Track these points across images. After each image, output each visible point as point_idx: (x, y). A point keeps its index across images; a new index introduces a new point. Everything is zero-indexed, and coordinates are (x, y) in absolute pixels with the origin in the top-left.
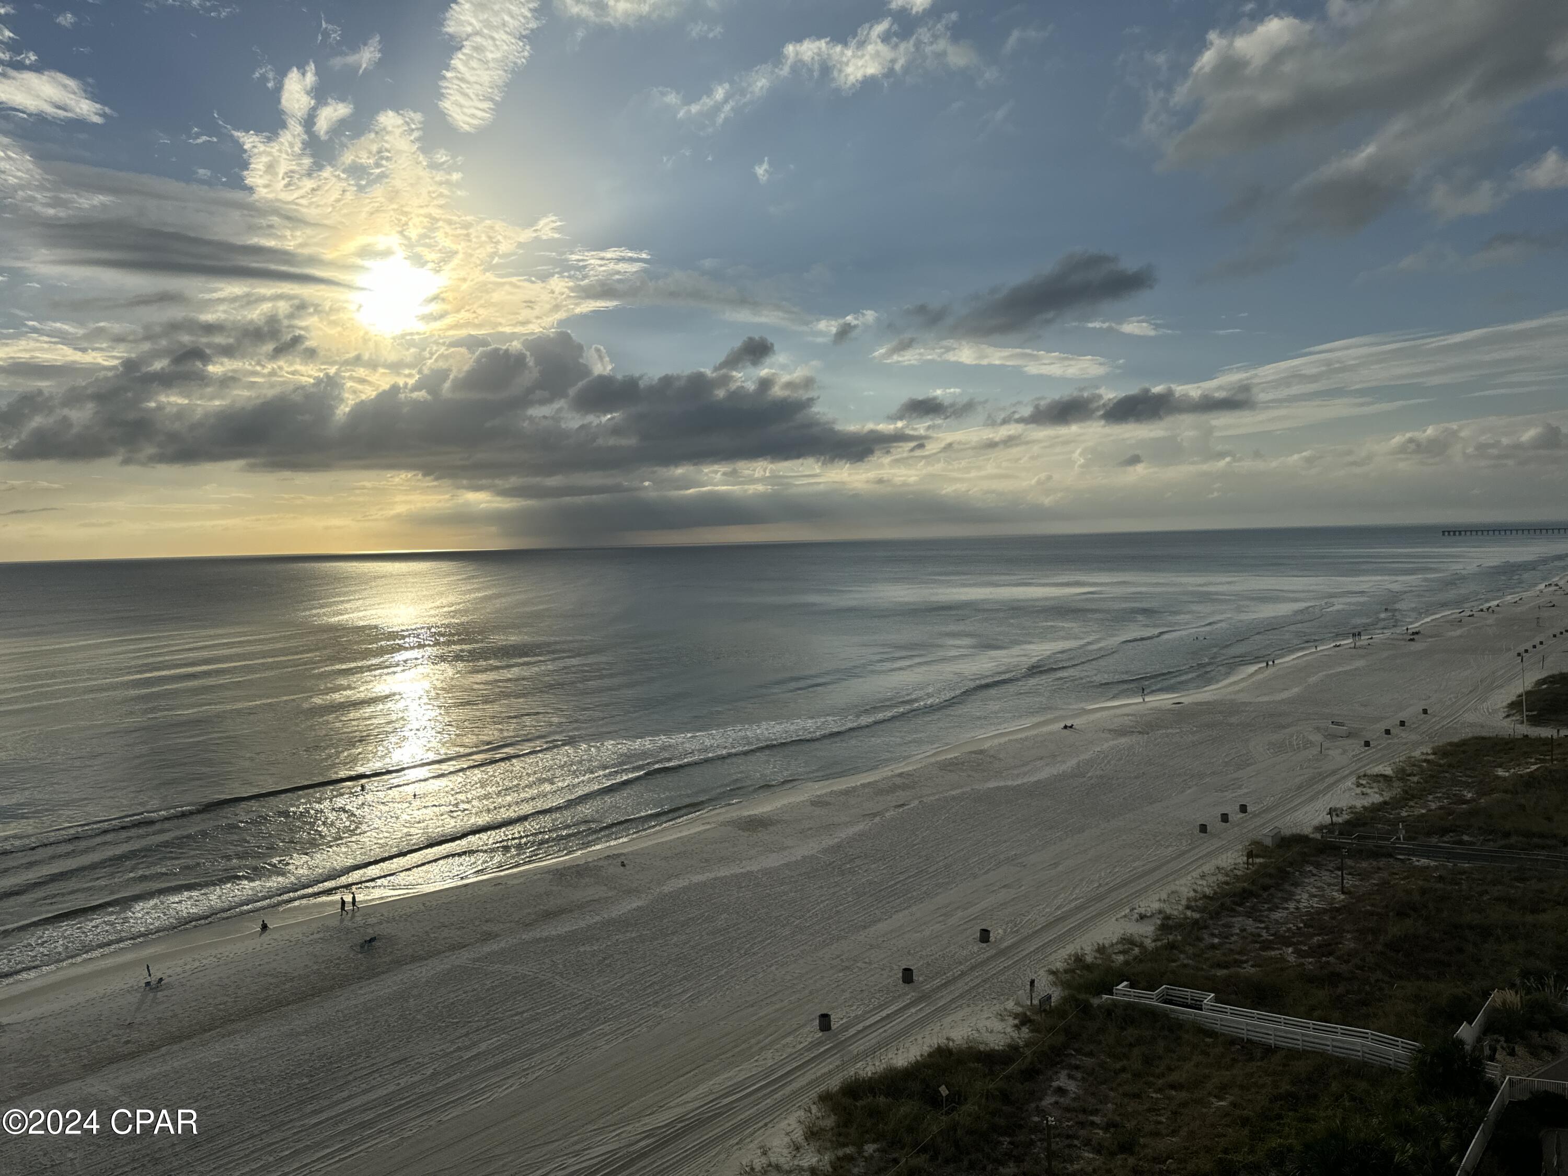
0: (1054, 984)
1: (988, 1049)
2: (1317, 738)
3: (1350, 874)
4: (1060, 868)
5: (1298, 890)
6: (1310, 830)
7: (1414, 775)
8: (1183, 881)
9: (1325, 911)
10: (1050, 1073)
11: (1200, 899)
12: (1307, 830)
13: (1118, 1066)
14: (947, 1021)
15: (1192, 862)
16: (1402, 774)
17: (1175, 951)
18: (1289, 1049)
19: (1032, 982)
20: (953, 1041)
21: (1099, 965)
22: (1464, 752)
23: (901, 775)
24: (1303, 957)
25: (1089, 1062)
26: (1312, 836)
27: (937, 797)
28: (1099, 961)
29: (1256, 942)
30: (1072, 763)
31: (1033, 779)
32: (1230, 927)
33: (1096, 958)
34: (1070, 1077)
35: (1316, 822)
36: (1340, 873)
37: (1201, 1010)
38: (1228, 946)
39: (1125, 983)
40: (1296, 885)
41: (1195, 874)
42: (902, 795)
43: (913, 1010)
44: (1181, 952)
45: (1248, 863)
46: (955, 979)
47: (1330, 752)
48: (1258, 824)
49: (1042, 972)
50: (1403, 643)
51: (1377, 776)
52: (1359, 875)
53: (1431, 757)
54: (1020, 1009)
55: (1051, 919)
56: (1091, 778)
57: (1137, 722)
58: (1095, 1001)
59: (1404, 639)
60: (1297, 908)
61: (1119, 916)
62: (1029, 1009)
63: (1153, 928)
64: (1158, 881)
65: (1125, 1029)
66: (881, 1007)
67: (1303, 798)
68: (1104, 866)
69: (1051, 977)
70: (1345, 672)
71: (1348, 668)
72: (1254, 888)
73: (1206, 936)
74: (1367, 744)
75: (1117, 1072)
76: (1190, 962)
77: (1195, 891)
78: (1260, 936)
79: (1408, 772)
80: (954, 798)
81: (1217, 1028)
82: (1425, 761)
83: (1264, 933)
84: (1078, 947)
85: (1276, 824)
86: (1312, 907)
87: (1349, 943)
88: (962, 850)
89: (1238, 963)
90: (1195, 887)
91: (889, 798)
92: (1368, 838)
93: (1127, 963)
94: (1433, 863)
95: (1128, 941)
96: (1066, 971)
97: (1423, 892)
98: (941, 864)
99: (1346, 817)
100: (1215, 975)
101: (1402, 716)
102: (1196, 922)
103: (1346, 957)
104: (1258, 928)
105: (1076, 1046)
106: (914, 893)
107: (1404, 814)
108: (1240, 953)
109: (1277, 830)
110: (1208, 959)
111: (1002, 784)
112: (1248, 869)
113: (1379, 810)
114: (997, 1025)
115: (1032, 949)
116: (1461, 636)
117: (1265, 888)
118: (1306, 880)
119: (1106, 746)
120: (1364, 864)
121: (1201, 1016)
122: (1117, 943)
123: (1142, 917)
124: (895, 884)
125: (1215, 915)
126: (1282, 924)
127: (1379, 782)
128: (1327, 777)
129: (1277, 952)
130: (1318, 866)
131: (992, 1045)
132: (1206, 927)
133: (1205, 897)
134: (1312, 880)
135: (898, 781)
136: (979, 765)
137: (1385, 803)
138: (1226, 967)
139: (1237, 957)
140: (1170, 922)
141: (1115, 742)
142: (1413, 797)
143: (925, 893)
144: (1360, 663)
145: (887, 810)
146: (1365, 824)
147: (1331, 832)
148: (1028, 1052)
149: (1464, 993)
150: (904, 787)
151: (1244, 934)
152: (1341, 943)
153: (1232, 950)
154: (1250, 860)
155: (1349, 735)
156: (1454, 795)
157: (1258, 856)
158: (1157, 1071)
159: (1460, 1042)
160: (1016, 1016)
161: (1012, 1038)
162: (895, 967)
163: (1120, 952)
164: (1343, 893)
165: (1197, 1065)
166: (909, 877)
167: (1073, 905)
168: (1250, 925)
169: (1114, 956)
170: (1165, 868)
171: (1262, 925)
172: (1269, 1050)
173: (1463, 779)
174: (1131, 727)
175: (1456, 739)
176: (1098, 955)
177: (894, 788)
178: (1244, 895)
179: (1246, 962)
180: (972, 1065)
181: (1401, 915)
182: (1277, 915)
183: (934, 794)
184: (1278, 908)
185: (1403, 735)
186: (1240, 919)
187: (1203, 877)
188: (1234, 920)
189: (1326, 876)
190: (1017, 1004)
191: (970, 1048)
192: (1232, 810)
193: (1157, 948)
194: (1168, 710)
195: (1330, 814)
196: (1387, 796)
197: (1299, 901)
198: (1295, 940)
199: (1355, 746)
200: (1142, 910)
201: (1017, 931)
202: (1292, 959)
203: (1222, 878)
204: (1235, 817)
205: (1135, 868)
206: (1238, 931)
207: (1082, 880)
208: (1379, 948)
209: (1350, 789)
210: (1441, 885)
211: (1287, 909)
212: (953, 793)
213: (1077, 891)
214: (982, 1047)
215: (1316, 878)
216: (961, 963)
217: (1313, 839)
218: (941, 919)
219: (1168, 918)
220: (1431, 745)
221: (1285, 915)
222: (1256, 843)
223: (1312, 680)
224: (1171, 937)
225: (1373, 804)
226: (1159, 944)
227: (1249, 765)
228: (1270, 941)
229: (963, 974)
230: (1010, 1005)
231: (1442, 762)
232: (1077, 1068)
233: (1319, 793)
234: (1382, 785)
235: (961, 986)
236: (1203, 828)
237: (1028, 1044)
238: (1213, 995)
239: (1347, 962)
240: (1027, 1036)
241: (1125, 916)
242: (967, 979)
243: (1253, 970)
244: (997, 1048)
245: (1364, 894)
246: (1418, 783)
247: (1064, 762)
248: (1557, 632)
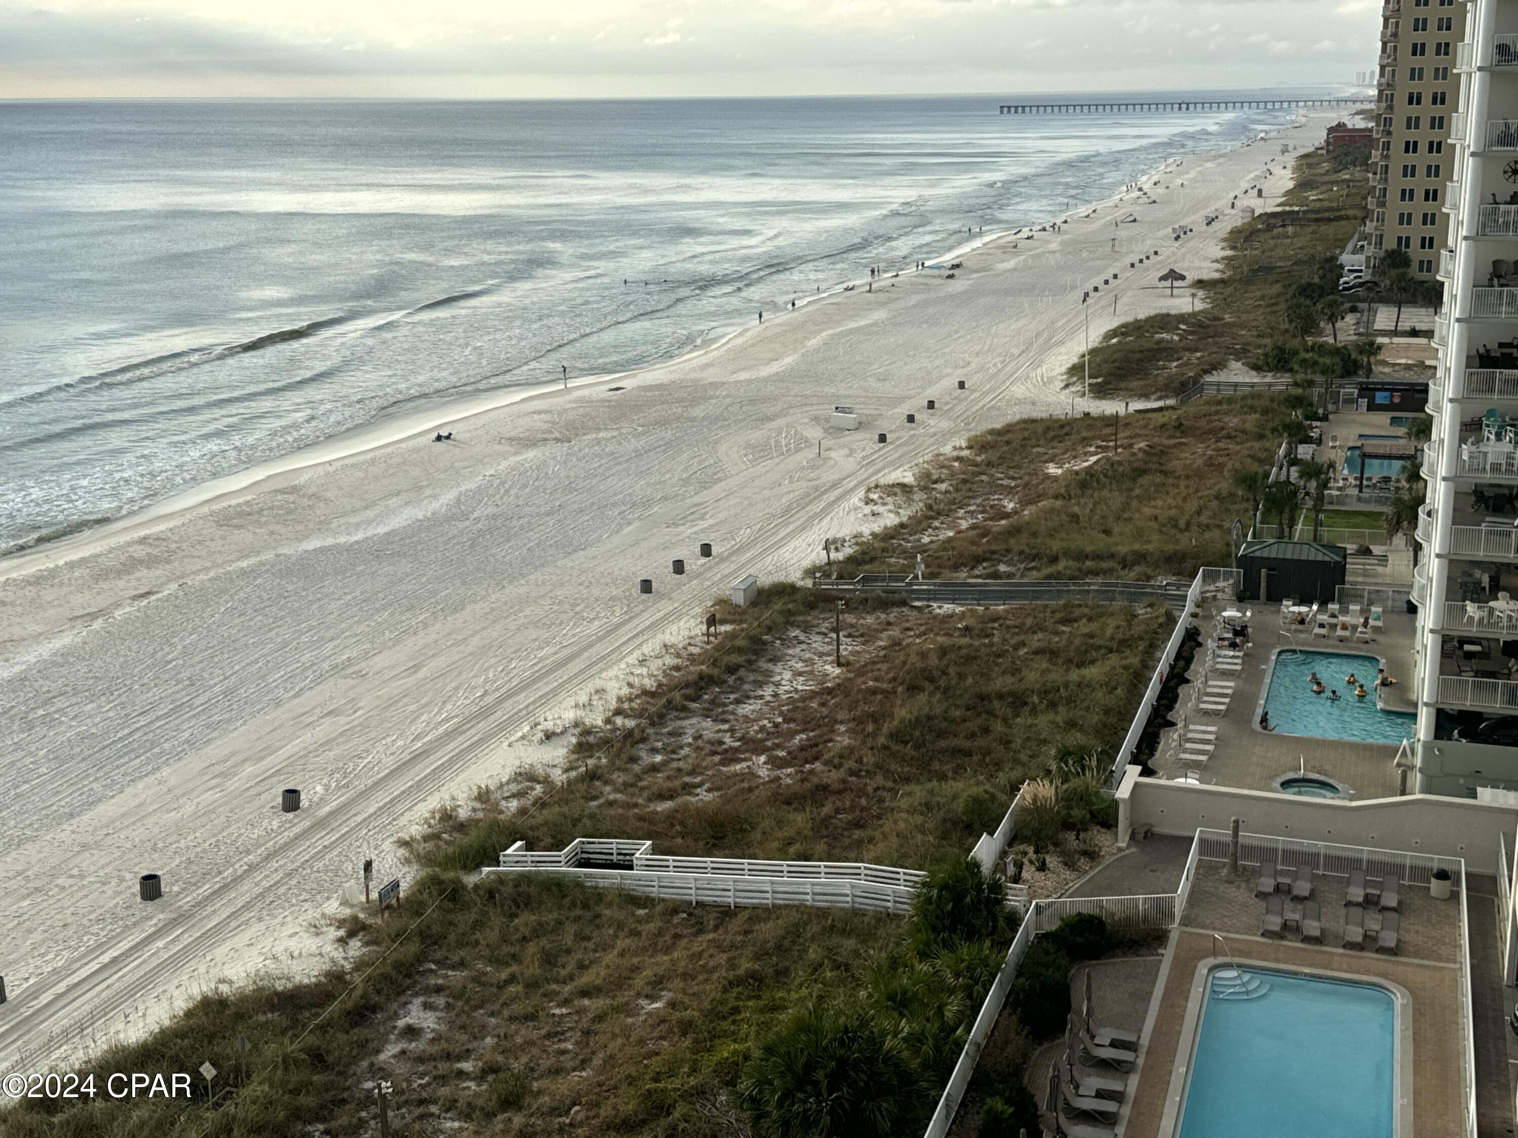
0: (408, 861)
1: (290, 986)
2: (814, 433)
3: (849, 636)
4: (421, 674)
5: (778, 669)
6: (799, 574)
7: (942, 481)
8: (612, 673)
9: (813, 695)
10: (395, 1006)
11: (637, 697)
12: (795, 576)
13: (504, 976)
14: (220, 952)
15: (629, 640)
16: (927, 481)
17: (597, 783)
18: (755, 908)
19: (368, 866)
20: (231, 982)
21: (478, 821)
22: (1008, 443)
23: (143, 541)
24: (780, 768)
25: (457, 976)
26: (800, 583)
27: (212, 574)
28: (480, 815)
29: (715, 753)
30: (448, 497)
31: (382, 530)
32: (680, 735)
33: (474, 810)
34: (426, 1006)
35: (807, 563)
36: (834, 635)
37: (631, 867)
38: (675, 765)
39: (519, 844)
40: (774, 660)
41: (631, 659)
42: (146, 577)
43: (160, 944)
44: (606, 783)
45: (708, 635)
46: (237, 880)
47: (833, 454)
48: (726, 572)
49: (387, 845)
50: (939, 281)
51: (893, 486)
52: (862, 635)
53: (966, 453)
54: (347, 912)
55: (406, 756)
56: (477, 520)
57: (554, 423)
58: (471, 880)
59: (940, 276)
60: (776, 695)
61: (513, 739)
62: (363, 909)
63: (565, 750)
64: (576, 676)
65: (517, 916)
66: (101, 947)
67: (792, 527)
68: (493, 661)
69: (402, 852)
70: (858, 330)
71: (863, 323)
72: (715, 672)
73: (643, 754)
74: (882, 438)
75: (502, 986)
76: (619, 796)
77: (630, 685)
78: (721, 743)
79: (935, 477)
80: (243, 573)
81: (654, 892)
82: (958, 459)
83: (728, 739)
84: (447, 797)
85: (751, 571)
86: (796, 691)
87: (843, 740)
88: (257, 661)
89: (688, 788)
90: (631, 679)
91: (121, 584)
92: (875, 579)
93: (523, 811)
94: (959, 609)
95: (527, 777)
96: (426, 838)
97: (943, 651)
98: (217, 689)
99: (848, 551)
100: (655, 813)
101: (932, 393)
102: (629, 734)
103: (836, 761)
104: (719, 731)
105: (438, 955)
106: (167, 746)
107: (926, 540)
108: (692, 772)
109: (751, 580)
110: (643, 789)
111: (329, 542)
112: (708, 643)
113: (893, 537)
114: (310, 944)
115: (371, 810)
116: (1015, 269)
117: (732, 670)
118: (790, 652)
119: (503, 465)
120: (870, 620)
121: (631, 878)
122: (508, 783)
123: (549, 736)
124: (130, 734)
125: (658, 719)
126: (754, 720)
127: (895, 494)
128: (826, 491)
129: (744, 765)
130: (807, 628)
131: (298, 979)
132: (644, 740)
133: (645, 692)
134: (798, 650)
135: (140, 552)
136: (290, 512)
137: (902, 526)
138: (671, 798)
139: (687, 779)
140: (591, 739)
141: (519, 458)
142: (939, 513)
143: (187, 741)
144: (880, 315)
145: (118, 605)
146: (872, 560)
147: (827, 575)
148: (358, 979)
149: (986, 792)
150: (151, 561)
151: (700, 743)
152: (831, 740)
153: (679, 770)
154: (712, 629)
155: (860, 426)
156: (992, 507)
157: (723, 622)
158: (563, 972)
159: (976, 865)
160: (341, 923)
161: (333, 960)
162: (128, 876)
163: (514, 796)
164: (839, 665)
165: (622, 955)
166: (158, 718)
167: (441, 730)
168: (709, 728)
169: (503, 803)
170: (586, 654)
171: (726, 727)
172: (726, 913)
173: (1005, 482)
174: (543, 432)
175: (998, 426)
176: (478, 805)
177: (130, 566)
178: (702, 683)
179: (699, 785)
180: (262, 1018)
181: (913, 689)
182: (747, 709)
183: (207, 569)
184: (749, 697)
185: (932, 422)
186: (694, 721)
187: (642, 662)
188: (686, 723)
189: (818, 642)
190: (345, 903)
191: (260, 990)
192: (689, 553)
193: (569, 782)
194: (603, 401)
195: (826, 548)
196: (905, 514)
197: (778, 685)
198: (769, 744)
199: (866, 441)
200: (549, 725)
201: (347, 785)
202: (764, 773)
203: (670, 661)
204: (694, 563)
205: (541, 660)
206: (690, 740)
207: (457, 688)
208: (881, 740)
209: (856, 509)
210: (965, 641)
211: (761, 697)
212: (244, 564)
213: (449, 707)
214: (279, 986)
215: (804, 646)
216: (248, 852)
217: (800, 589)
218: (214, 782)
219: (587, 732)
220: (967, 435)
221: (759, 707)
222: (722, 602)
223: (814, 342)
224: (591, 762)
225: (886, 528)
226: (573, 774)
227: (716, 483)
228: (736, 750)
229: (252, 868)
230: (333, 907)
231: (979, 459)
232: (439, 990)
233: (815, 516)
234: (900, 499)
235: (247, 890)
236: (647, 586)
237: (359, 966)
238: (649, 843)
239: (837, 767)
240: (358, 954)
241: (523, 738)
242: (258, 876)
243: (709, 797)
244: (306, 981)
245: (866, 665)
246: (947, 492)
247: (435, 497)
248: (1136, 261)
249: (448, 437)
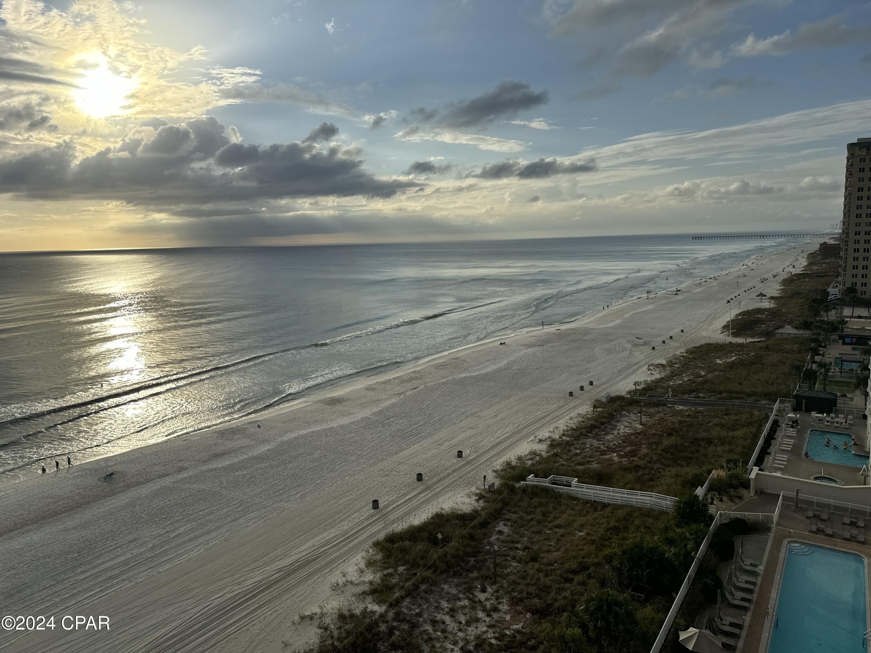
0: (496, 477)
1: (462, 513)
2: (629, 346)
3: (644, 415)
4: (498, 417)
5: (619, 424)
6: (625, 393)
7: (677, 364)
8: (561, 422)
9: (632, 434)
10: (495, 523)
11: (570, 430)
12: (623, 394)
13: (529, 517)
14: (441, 499)
15: (565, 412)
16: (671, 363)
17: (557, 458)
18: (615, 505)
19: (485, 477)
20: (444, 510)
21: (519, 466)
22: (701, 351)
23: (414, 372)
24: (622, 458)
25: (514, 516)
26: (626, 396)
27: (434, 383)
28: (519, 464)
29: (598, 451)
30: (503, 363)
31: (484, 372)
32: (585, 444)
33: (517, 463)
34: (505, 525)
35: (628, 389)
36: (640, 415)
37: (571, 487)
38: (584, 454)
39: (532, 475)
40: (618, 421)
41: (567, 418)
42: (415, 383)
43: (423, 495)
44: (560, 458)
45: (594, 411)
46: (445, 477)
47: (636, 353)
48: (598, 391)
49: (489, 471)
50: (672, 296)
51: (658, 365)
52: (649, 415)
53: (685, 354)
54: (479, 491)
55: (494, 443)
56: (514, 370)
57: (538, 340)
58: (517, 485)
59: (673, 294)
60: (618, 433)
61: (528, 441)
62: (483, 491)
63: (546, 446)
64: (548, 422)
65: (533, 499)
66: (406, 494)
67: (621, 377)
68: (521, 415)
69: (494, 474)
70: (643, 312)
71: (645, 309)
72: (597, 424)
73: (572, 449)
74: (653, 348)
75: (529, 521)
76: (565, 463)
77: (567, 426)
78: (600, 448)
79: (674, 362)
80: (443, 383)
81: (579, 496)
82: (682, 356)
83: (602, 447)
84: (508, 458)
85: (608, 391)
86: (626, 432)
87: (644, 450)
88: (448, 410)
89: (589, 462)
90: (567, 424)
91: (408, 385)
92: (654, 396)
93: (533, 465)
94: (685, 408)
95: (533, 453)
96: (502, 470)
97: (681, 422)
98: (436, 418)
99: (643, 386)
100: (578, 469)
101: (671, 333)
102: (567, 442)
103: (642, 457)
104: (599, 444)
105: (508, 508)
106: (423, 434)
107: (671, 384)
108: (591, 457)
109: (608, 394)
110: (574, 461)
111: (468, 375)
112: (594, 414)
113: (659, 382)
114: (467, 500)
115: (484, 460)
116: (700, 292)
117: (603, 424)
118: (623, 419)
119: (522, 353)
120: (652, 410)
121: (571, 490)
122: (528, 455)
123: (540, 441)
124: (412, 430)
125: (577, 438)
126: (611, 441)
127: (659, 368)
128: (633, 366)
129: (609, 456)
130: (629, 412)
131: (464, 510)
132: (573, 445)
133: (572, 429)
134: (626, 419)
135: (413, 375)
136: (456, 365)
137: (662, 378)
138: (583, 465)
139: (589, 459)
140: (555, 443)
141: (527, 351)
142: (676, 375)
143: (428, 433)
144: (651, 307)
145: (407, 391)
146: (652, 390)
147: (635, 394)
148: (483, 513)
149: (700, 472)
150: (417, 378)
151: (592, 447)
152: (640, 450)
153: (586, 456)
154: (595, 410)
155: (645, 344)
156: (696, 373)
157: (598, 407)
158: (549, 519)
159: (697, 496)
160: (477, 495)
161: (474, 506)
162: (413, 473)
163: (530, 459)
164: (641, 425)
165: (569, 515)
166: (420, 426)
167: (505, 436)
168: (595, 443)
169: (526, 461)
170: (552, 415)
171: (601, 443)
172: (605, 506)
173: (701, 365)
174: (534, 343)
175: (697, 345)
176: (518, 461)
177: (411, 379)
178: (592, 427)
179: (593, 462)
180: (454, 522)
181: (670, 434)
182: (609, 437)
183: (432, 382)
184: (609, 433)
185: (672, 343)
186: (590, 440)
187: (571, 419)
188: (587, 440)
189: (633, 416)
190: (477, 488)
191: (453, 513)
192: (585, 384)
193: (548, 457)
194: (553, 333)
195: (635, 384)
196: (663, 375)
197: (619, 430)
198: (617, 449)
199: (647, 350)
200: (540, 437)
201: (476, 451)
202: (616, 459)
203: (580, 419)
204: (587, 387)
205: (537, 416)
206: (589, 446)
207: (509, 423)
208: (659, 452)
209: (645, 372)
210: (689, 419)
211: (613, 434)
212: (443, 380)
213: (507, 429)
214: (459, 512)
215: (628, 417)
216: (447, 469)
217: (626, 398)
218: (437, 446)
219: (553, 440)
220: (685, 348)
221: (612, 437)
222: (597, 401)
223: (626, 316)
224: (555, 451)
225: (656, 379)
226: (549, 454)
227: (593, 361)
228: (605, 451)
229: (449, 474)
230: (473, 489)
231: (690, 357)
232: (508, 520)
233: (630, 374)
234: (661, 369)
235: (448, 481)
236: (571, 394)
237: (483, 509)
238: (577, 479)
239: (643, 459)
240: (482, 505)
241: (532, 441)
242: (451, 477)
243: (596, 466)
244: (467, 512)
245: (651, 425)
246: (679, 367)
247: (500, 362)
248: (746, 289)
249: (504, 343)
